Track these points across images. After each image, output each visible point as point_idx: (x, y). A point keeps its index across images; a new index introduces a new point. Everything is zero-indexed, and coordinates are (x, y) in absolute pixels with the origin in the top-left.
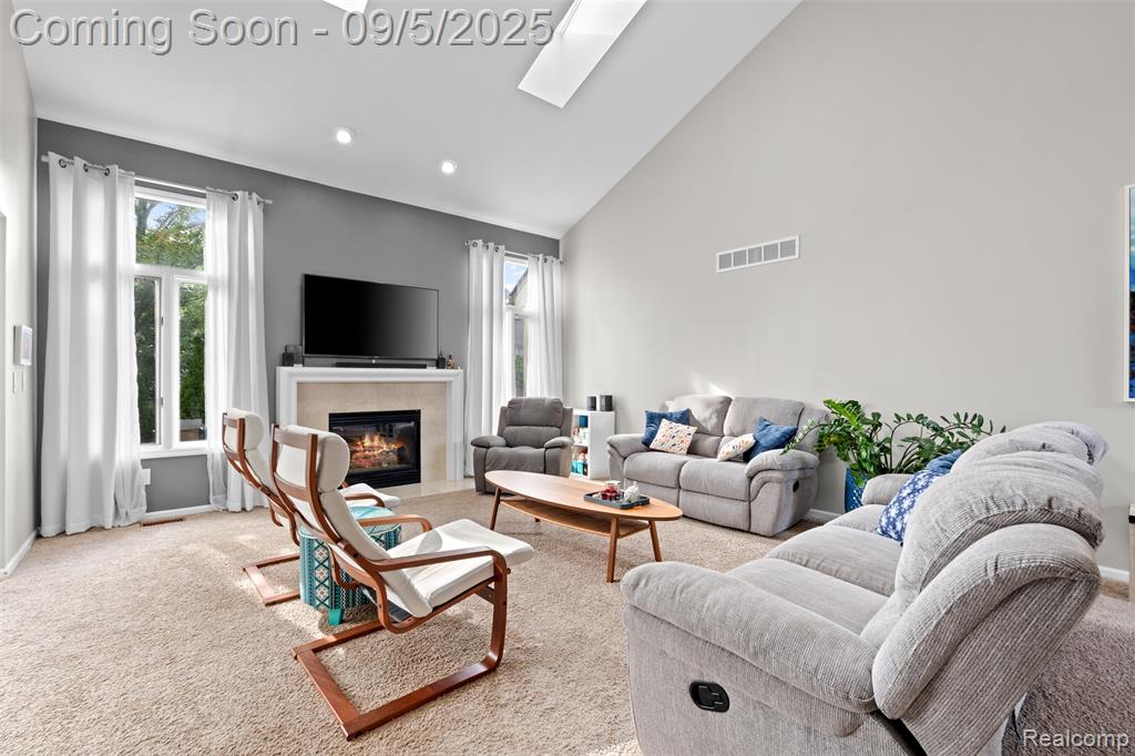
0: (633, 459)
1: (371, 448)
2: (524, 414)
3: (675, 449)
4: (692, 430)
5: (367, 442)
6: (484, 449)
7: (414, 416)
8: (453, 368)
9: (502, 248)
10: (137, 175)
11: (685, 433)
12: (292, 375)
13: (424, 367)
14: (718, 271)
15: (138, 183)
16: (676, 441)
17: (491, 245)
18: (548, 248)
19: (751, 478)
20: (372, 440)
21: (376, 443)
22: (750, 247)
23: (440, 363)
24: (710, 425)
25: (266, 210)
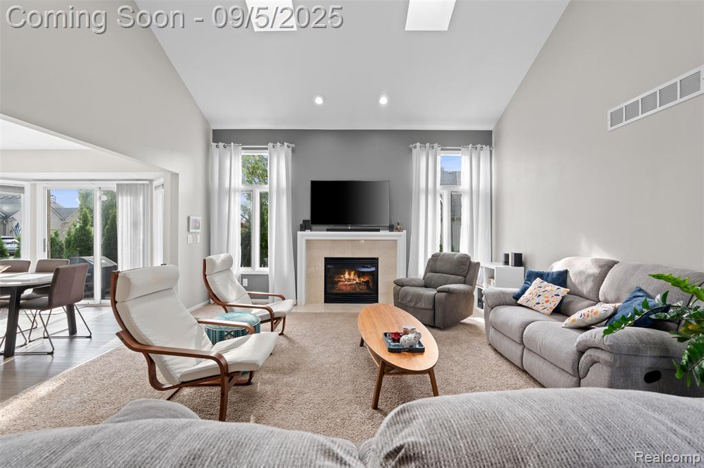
0: (497, 309)
1: (349, 280)
2: (439, 265)
3: (539, 307)
4: (563, 291)
5: (347, 276)
6: (400, 287)
7: (374, 262)
8: (399, 231)
9: (436, 145)
10: (243, 144)
11: (553, 294)
12: (302, 236)
13: (378, 230)
14: (610, 129)
15: (243, 149)
16: (541, 300)
17: (428, 145)
18: (484, 139)
19: (581, 353)
20: (350, 274)
21: (352, 276)
22: (642, 96)
23: (391, 228)
24: (586, 289)
25: (293, 151)
